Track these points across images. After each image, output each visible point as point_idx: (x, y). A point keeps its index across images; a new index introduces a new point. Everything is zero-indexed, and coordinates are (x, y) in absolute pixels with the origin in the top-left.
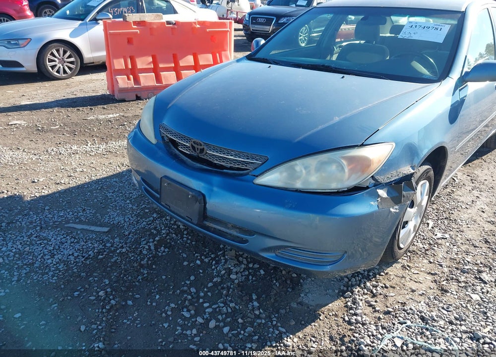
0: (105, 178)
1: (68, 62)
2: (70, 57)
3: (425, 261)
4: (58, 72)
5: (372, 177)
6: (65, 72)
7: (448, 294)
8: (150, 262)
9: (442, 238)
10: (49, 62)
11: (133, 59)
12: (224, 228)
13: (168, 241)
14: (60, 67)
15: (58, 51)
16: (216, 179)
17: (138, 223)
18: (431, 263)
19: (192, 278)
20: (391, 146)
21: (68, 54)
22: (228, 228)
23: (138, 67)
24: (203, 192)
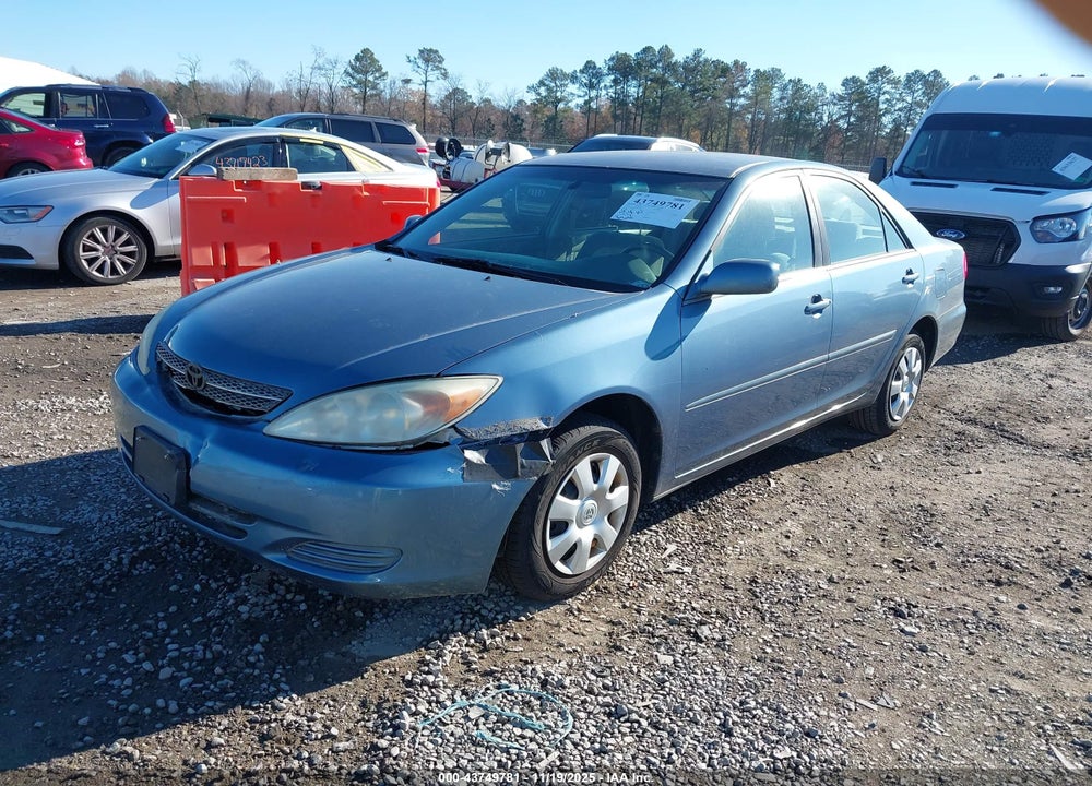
0: (100, 452)
1: (122, 253)
2: (127, 243)
3: (617, 604)
4: (101, 270)
5: (453, 426)
6: (114, 271)
7: (619, 653)
8: (110, 583)
9: (675, 572)
10: (84, 251)
11: (230, 249)
12: (217, 512)
13: (163, 554)
14: (105, 261)
15: (105, 232)
16: (212, 429)
17: (122, 523)
18: (624, 607)
19: (173, 609)
20: (494, 381)
21: (124, 237)
22: (222, 513)
23: (240, 265)
24: (190, 451)
